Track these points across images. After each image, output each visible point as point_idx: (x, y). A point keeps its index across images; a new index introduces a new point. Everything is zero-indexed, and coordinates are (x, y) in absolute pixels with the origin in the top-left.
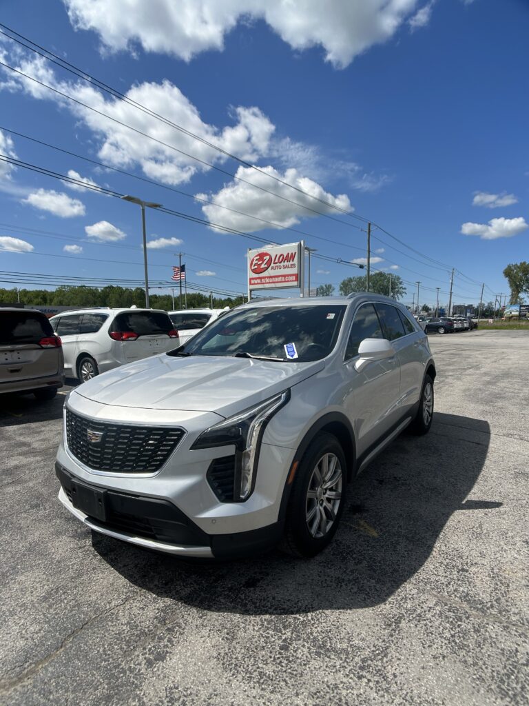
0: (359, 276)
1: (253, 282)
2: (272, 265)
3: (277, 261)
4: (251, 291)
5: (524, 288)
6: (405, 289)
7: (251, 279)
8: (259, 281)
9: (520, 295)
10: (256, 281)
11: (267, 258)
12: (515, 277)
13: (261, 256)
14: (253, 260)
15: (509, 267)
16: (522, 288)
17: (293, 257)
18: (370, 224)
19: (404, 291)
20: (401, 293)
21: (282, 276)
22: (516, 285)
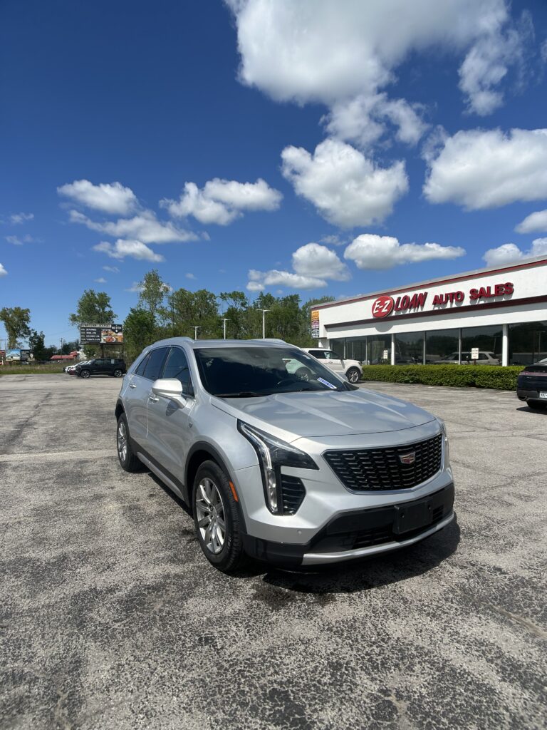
5: (21, 333)
9: (17, 339)
12: (11, 321)
15: (4, 310)
16: (18, 333)
22: (13, 329)
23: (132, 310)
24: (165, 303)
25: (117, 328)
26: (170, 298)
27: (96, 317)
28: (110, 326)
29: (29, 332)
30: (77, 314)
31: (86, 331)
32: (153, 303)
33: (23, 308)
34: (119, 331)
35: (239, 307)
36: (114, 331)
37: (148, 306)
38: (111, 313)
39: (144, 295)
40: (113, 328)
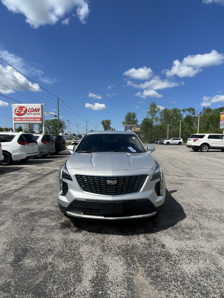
0: (47, 120)
1: (16, 119)
2: (27, 112)
3: (30, 111)
4: (15, 124)
6: (66, 126)
7: (15, 118)
8: (20, 119)
10: (18, 119)
11: (25, 109)
12: (105, 125)
13: (21, 108)
14: (16, 109)
15: (103, 121)
16: (107, 129)
17: (38, 110)
18: (58, 99)
19: (66, 127)
20: (65, 128)
21: (33, 118)
22: (105, 127)
23: (144, 119)
24: (158, 115)
25: (138, 126)
26: (160, 113)
27: (131, 122)
28: (135, 126)
29: (111, 128)
30: (125, 121)
31: (126, 128)
32: (153, 115)
33: (109, 120)
34: (139, 127)
35: (191, 114)
36: (136, 127)
37: (151, 117)
38: (136, 120)
39: (149, 112)
40: (136, 126)
